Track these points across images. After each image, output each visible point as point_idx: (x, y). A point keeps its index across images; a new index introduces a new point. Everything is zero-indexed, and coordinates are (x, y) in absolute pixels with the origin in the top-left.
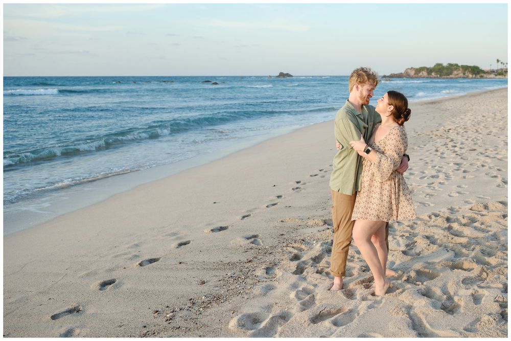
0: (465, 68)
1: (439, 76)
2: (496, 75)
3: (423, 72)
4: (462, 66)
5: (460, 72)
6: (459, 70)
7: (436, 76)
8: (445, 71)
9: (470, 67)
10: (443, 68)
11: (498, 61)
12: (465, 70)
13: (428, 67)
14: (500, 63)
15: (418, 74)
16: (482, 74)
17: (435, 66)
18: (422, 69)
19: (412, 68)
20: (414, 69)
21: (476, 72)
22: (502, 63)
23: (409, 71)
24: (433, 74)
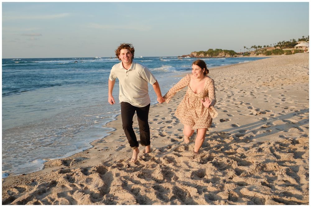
0: (226, 52)
1: (211, 56)
2: (244, 56)
3: (202, 54)
4: (224, 50)
5: (223, 54)
6: (223, 53)
7: (209, 56)
8: (214, 53)
9: (229, 51)
10: (213, 51)
11: (245, 47)
12: (226, 53)
13: (204, 51)
14: (246, 48)
15: (198, 55)
16: (236, 55)
17: (208, 50)
18: (200, 52)
19: (195, 52)
20: (196, 52)
21: (232, 54)
22: (247, 48)
23: (193, 53)
24: (207, 55)
